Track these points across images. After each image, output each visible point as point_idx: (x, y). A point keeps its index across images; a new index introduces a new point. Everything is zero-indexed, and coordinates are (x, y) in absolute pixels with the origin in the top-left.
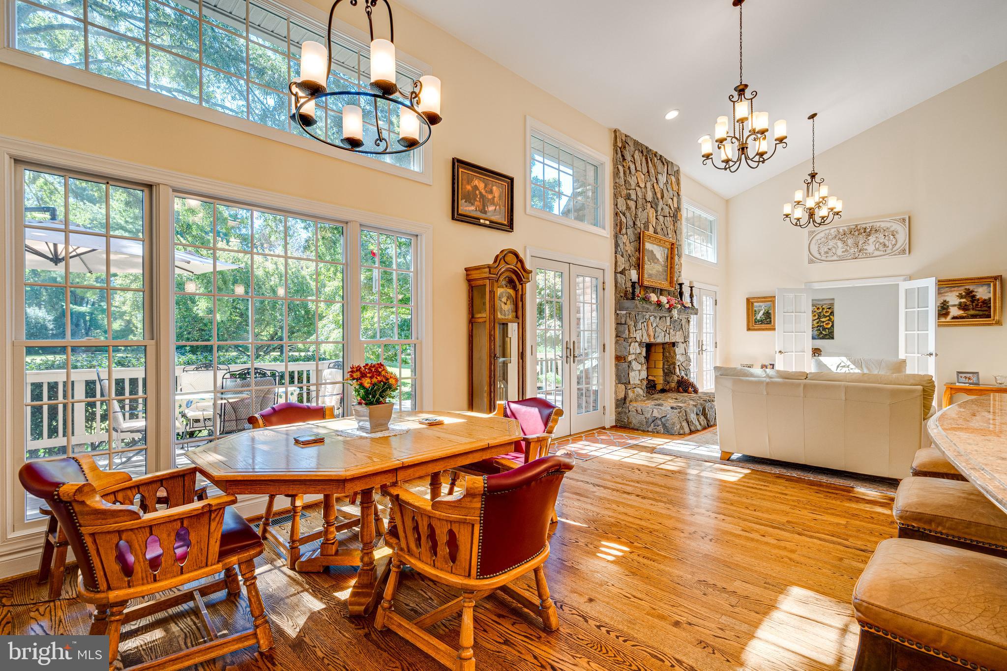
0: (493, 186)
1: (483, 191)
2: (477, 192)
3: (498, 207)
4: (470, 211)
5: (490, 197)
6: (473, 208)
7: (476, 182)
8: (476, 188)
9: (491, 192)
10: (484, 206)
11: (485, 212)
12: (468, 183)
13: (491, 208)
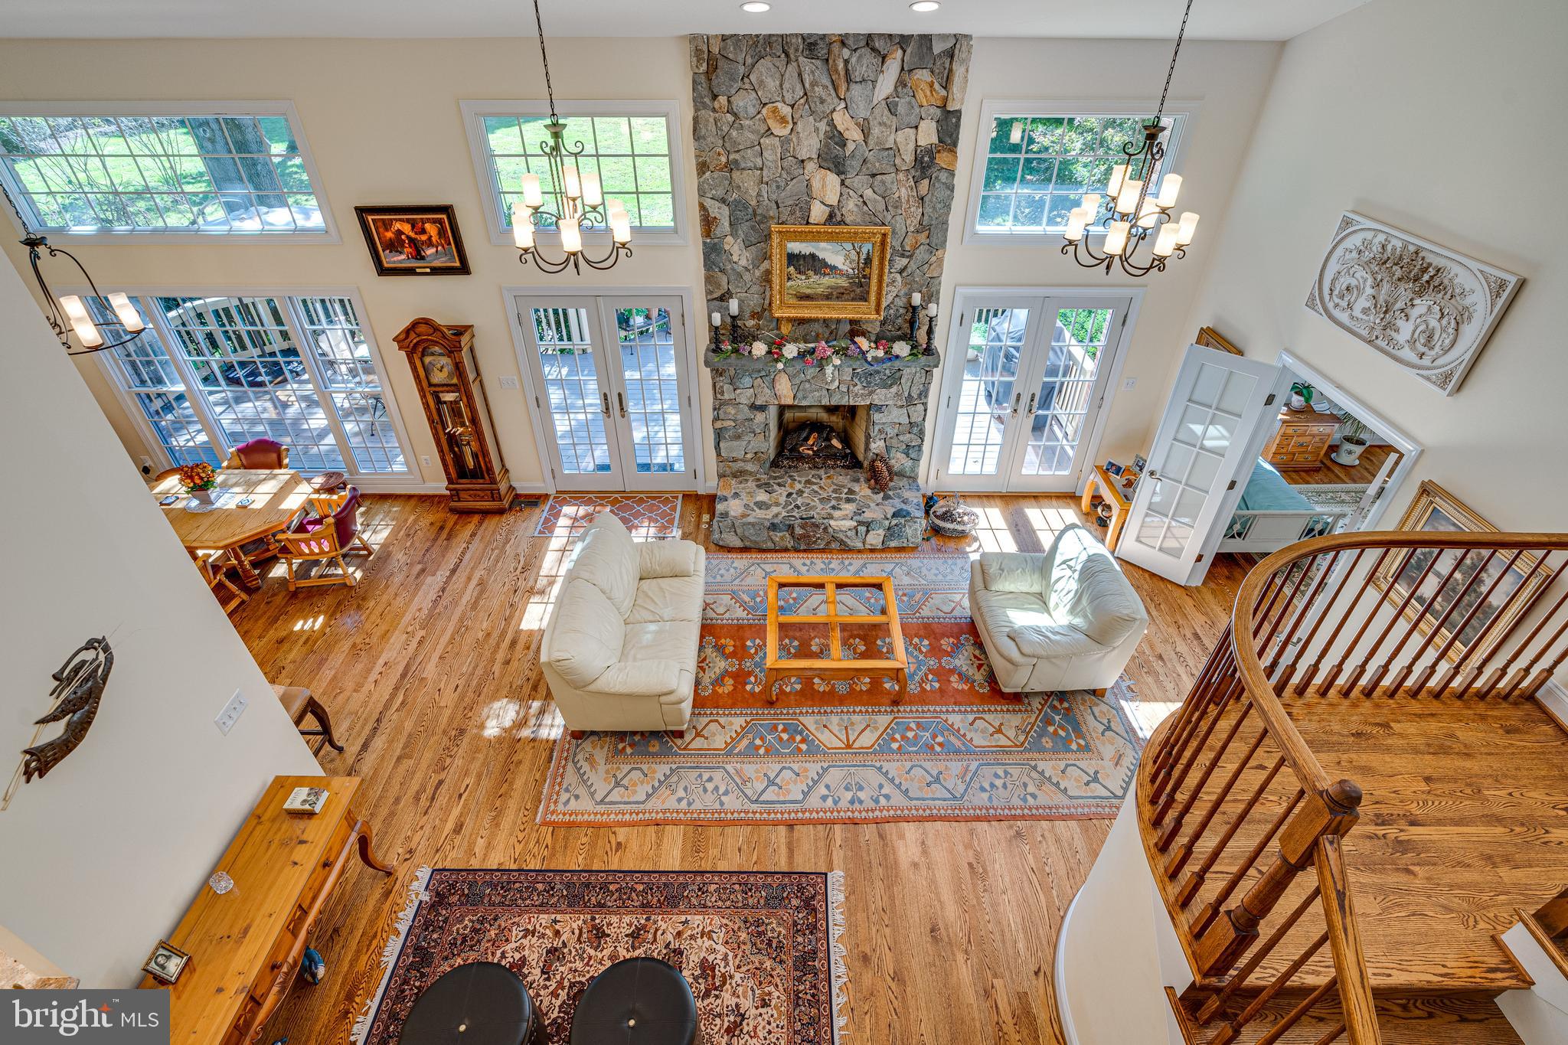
0: (423, 224)
1: (412, 234)
2: (403, 237)
3: (440, 248)
4: (400, 262)
5: (424, 238)
6: (403, 257)
7: (397, 226)
8: (400, 232)
9: (423, 231)
10: (418, 252)
11: (423, 258)
12: (387, 230)
13: (430, 251)
